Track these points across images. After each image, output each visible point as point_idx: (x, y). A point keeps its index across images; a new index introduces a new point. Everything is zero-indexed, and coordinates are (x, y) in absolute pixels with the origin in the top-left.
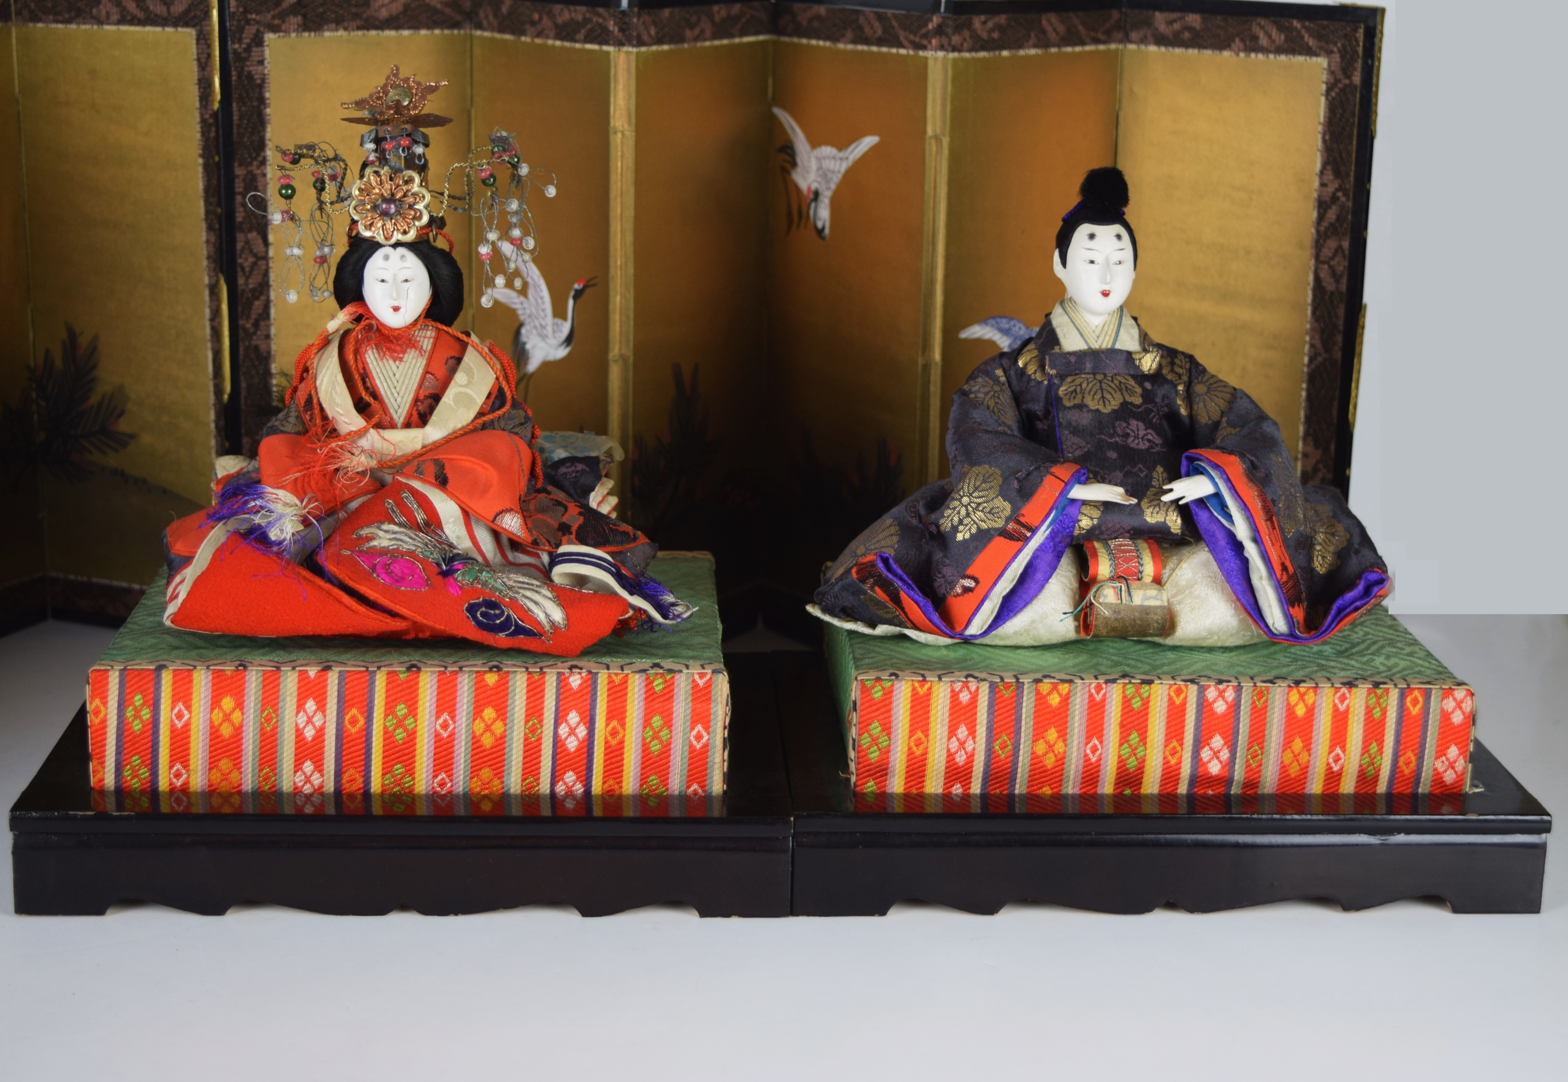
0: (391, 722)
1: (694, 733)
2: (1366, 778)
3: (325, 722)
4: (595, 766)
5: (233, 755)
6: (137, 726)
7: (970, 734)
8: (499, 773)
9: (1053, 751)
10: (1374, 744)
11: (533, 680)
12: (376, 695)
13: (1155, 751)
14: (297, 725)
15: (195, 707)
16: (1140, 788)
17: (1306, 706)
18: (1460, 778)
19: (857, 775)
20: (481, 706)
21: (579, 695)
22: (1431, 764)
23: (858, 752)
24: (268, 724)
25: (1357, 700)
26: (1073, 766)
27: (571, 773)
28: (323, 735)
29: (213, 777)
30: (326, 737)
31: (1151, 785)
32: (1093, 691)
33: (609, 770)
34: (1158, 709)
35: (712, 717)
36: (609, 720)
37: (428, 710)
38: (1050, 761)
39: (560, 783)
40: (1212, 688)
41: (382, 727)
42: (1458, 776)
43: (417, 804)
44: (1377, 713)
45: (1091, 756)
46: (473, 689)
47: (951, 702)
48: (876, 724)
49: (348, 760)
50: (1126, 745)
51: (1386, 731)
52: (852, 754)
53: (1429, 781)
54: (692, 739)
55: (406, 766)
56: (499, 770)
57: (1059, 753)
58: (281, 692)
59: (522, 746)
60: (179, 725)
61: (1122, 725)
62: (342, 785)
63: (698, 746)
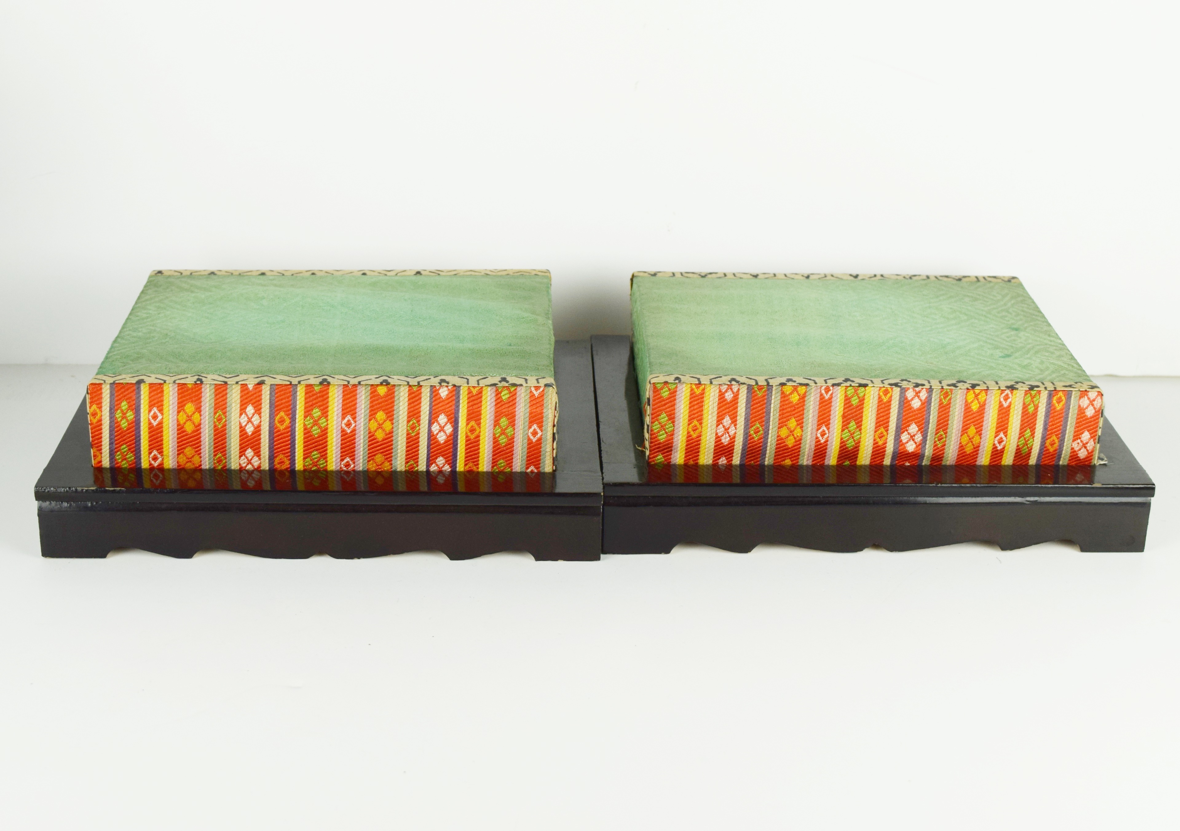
0: (309, 422)
1: (531, 430)
2: (1021, 455)
3: (261, 422)
4: (458, 453)
5: (194, 445)
6: (124, 425)
7: (732, 422)
8: (388, 458)
9: (793, 435)
10: (1028, 431)
11: (412, 391)
12: (298, 402)
13: (868, 435)
14: (240, 423)
15: (165, 410)
16: (856, 461)
17: (979, 403)
18: (1090, 455)
19: (650, 451)
20: (374, 410)
21: (447, 402)
22: (1069, 445)
23: (651, 435)
24: (219, 423)
25: (1017, 399)
26: (807, 446)
27: (441, 458)
28: (260, 430)
29: (181, 460)
30: (262, 432)
31: (864, 458)
32: (823, 392)
33: (469, 456)
34: (871, 405)
35: (544, 419)
36: (469, 420)
37: (336, 413)
38: (790, 442)
39: (434, 465)
40: (911, 390)
41: (302, 425)
42: (1089, 453)
43: (329, 479)
44: (1031, 409)
45: (821, 438)
46: (369, 398)
47: (719, 400)
48: (664, 415)
49: (279, 448)
50: (846, 431)
51: (1037, 421)
52: (647, 435)
53: (1068, 457)
54: (530, 435)
55: (320, 453)
56: (388, 455)
57: (798, 436)
58: (228, 400)
59: (405, 439)
60: (155, 423)
61: (844, 416)
62: (274, 466)
63: (534, 440)
